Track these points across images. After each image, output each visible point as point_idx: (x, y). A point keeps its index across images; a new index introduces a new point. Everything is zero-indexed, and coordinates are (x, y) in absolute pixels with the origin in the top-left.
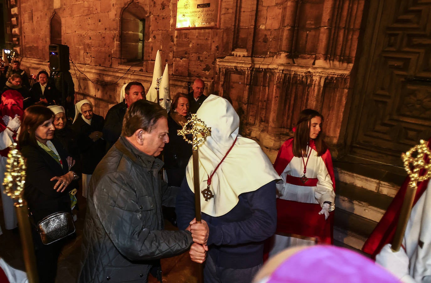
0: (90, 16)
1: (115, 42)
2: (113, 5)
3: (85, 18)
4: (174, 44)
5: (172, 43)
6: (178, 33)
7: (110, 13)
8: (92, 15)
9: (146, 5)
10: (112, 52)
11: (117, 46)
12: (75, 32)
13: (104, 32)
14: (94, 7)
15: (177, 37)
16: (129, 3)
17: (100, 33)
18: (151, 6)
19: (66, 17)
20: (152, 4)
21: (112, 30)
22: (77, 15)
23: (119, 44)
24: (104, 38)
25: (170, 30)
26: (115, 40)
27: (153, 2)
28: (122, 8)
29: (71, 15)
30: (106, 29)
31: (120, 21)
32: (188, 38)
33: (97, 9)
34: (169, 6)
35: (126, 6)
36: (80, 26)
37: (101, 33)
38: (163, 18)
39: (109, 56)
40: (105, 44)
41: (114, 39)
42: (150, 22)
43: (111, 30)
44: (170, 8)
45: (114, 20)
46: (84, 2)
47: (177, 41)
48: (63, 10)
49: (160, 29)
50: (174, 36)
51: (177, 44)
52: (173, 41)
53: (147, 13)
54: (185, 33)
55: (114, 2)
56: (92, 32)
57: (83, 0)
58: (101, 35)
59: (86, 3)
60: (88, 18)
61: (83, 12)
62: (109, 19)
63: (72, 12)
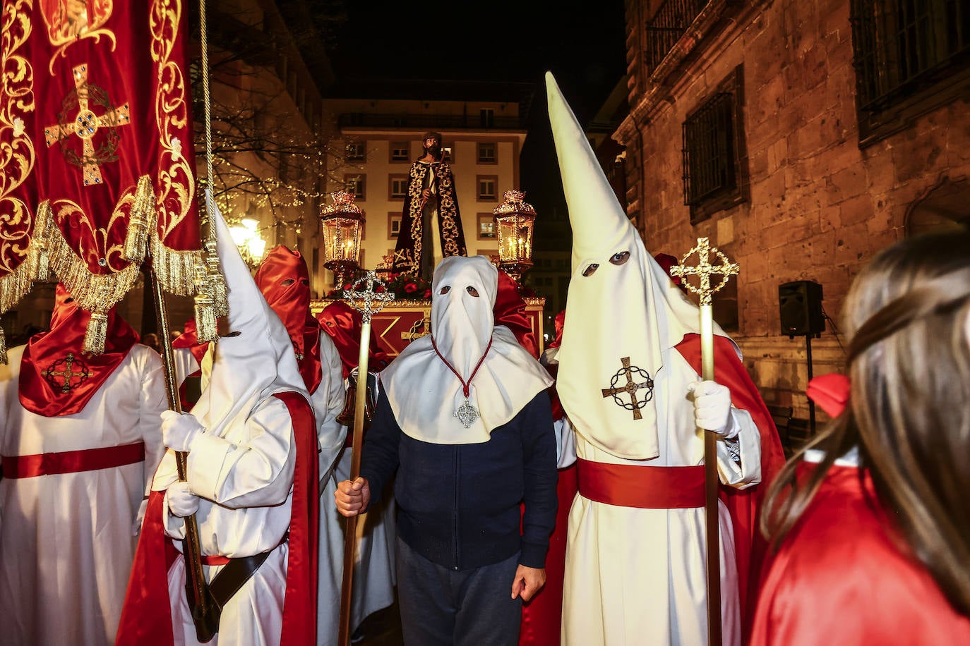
0: (811, 240)
2: (880, 204)
3: (800, 245)
7: (871, 222)
8: (816, 237)
12: (772, 276)
13: (855, 261)
14: (822, 220)
16: (930, 188)
17: (843, 266)
19: (747, 255)
22: (775, 247)
28: (910, 204)
29: (762, 248)
30: (859, 255)
31: (905, 231)
33: (829, 224)
35: (923, 197)
36: (786, 265)
37: (846, 266)
45: (883, 233)
46: (794, 218)
48: (741, 244)
55: (883, 197)
56: (820, 269)
57: (790, 216)
58: (848, 269)
59: (800, 220)
60: (806, 244)
61: (793, 236)
62: (870, 233)
63: (762, 243)
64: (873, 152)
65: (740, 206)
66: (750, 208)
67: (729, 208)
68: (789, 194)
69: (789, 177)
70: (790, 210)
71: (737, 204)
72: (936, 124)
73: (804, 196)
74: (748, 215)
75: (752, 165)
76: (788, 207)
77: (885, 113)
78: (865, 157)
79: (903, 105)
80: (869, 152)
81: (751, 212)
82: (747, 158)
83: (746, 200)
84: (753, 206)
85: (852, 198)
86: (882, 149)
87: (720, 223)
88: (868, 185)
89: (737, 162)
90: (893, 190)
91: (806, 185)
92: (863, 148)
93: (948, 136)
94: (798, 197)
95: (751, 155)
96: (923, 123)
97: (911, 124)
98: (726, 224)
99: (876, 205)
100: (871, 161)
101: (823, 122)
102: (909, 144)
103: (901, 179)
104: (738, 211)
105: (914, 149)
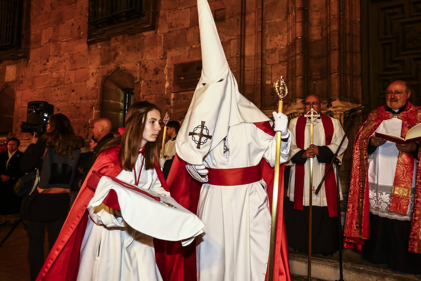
0: (59, 87)
1: (94, 111)
2: (93, 74)
3: (54, 88)
4: (171, 107)
5: (168, 106)
6: (174, 95)
7: (88, 82)
8: (62, 86)
9: (135, 71)
10: (89, 122)
11: (96, 115)
13: (79, 102)
14: (66, 77)
15: (174, 99)
16: (113, 71)
17: (73, 103)
18: (142, 72)
19: (23, 90)
20: (143, 70)
21: (90, 99)
22: (40, 87)
23: (99, 112)
24: (78, 108)
25: (166, 93)
26: (94, 109)
27: (144, 68)
28: (104, 76)
29: (32, 87)
30: (81, 99)
31: (101, 89)
32: (188, 99)
33: (69, 80)
34: (163, 71)
35: (109, 74)
36: (44, 99)
37: (74, 103)
38: (157, 83)
39: (85, 127)
40: (79, 114)
41: (92, 108)
42: (141, 87)
43: (88, 99)
44: (165, 72)
45: (93, 89)
46: (52, 73)
47: (174, 103)
48: (20, 83)
49: (152, 93)
50: (171, 99)
51: (174, 106)
52: (169, 104)
53: (136, 79)
54: (183, 95)
55: (94, 71)
56: (62, 103)
57: (50, 71)
58: (75, 105)
59: (55, 74)
60: (56, 89)
61: (50, 83)
62: (87, 88)
63: (32, 84)
64: (93, 47)
65: (22, 60)
66: (28, 62)
67: (15, 59)
68: (52, 59)
69: (52, 49)
70: (50, 68)
71: (20, 58)
72: (118, 42)
73: (59, 62)
74: (27, 65)
75: (32, 37)
76: (50, 66)
77: (99, 30)
78: (89, 49)
79: (107, 28)
80: (91, 46)
81: (28, 64)
82: (30, 33)
83: (26, 57)
84: (30, 61)
85: (81, 68)
86: (97, 47)
87: (8, 68)
88: (89, 63)
89: (23, 32)
90: (99, 68)
91: (60, 56)
92: (89, 43)
93: (121, 49)
94: (56, 62)
95: (33, 32)
96: (113, 39)
97: (109, 39)
98: (12, 69)
99: (91, 74)
100: (91, 52)
101: (73, 25)
102: (107, 48)
103: (102, 63)
104: (21, 62)
105: (109, 51)
